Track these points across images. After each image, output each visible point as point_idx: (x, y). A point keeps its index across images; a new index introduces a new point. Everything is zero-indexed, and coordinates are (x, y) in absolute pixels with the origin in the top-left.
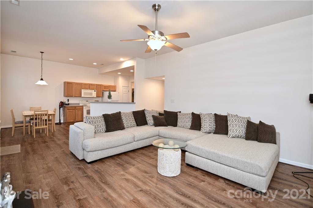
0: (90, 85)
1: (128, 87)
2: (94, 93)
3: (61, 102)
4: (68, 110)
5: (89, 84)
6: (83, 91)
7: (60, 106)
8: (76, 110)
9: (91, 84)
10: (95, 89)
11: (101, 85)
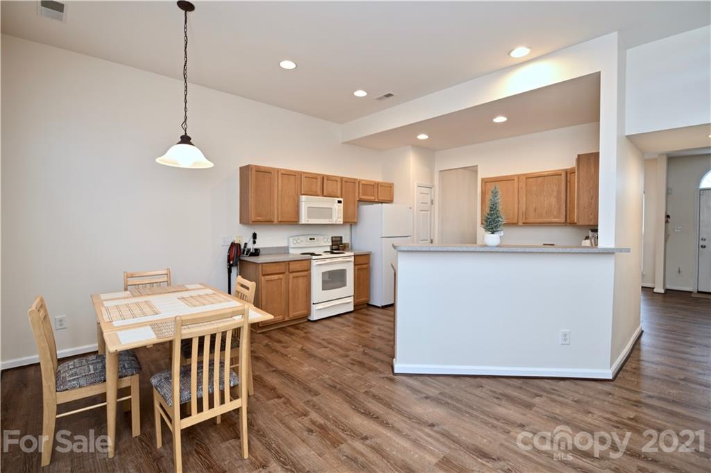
0: (325, 181)
1: (431, 188)
2: (339, 210)
3: (233, 245)
4: (263, 278)
5: (324, 178)
6: (306, 202)
7: (229, 261)
8: (291, 275)
9: (329, 178)
10: (339, 195)
11: (354, 181)
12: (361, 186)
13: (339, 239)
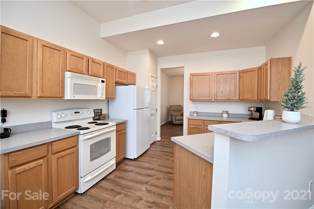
1: (156, 78)
2: (102, 88)
6: (71, 79)
8: (55, 157)
9: (93, 60)
10: (102, 76)
11: (112, 67)
12: (117, 71)
13: (99, 111)
